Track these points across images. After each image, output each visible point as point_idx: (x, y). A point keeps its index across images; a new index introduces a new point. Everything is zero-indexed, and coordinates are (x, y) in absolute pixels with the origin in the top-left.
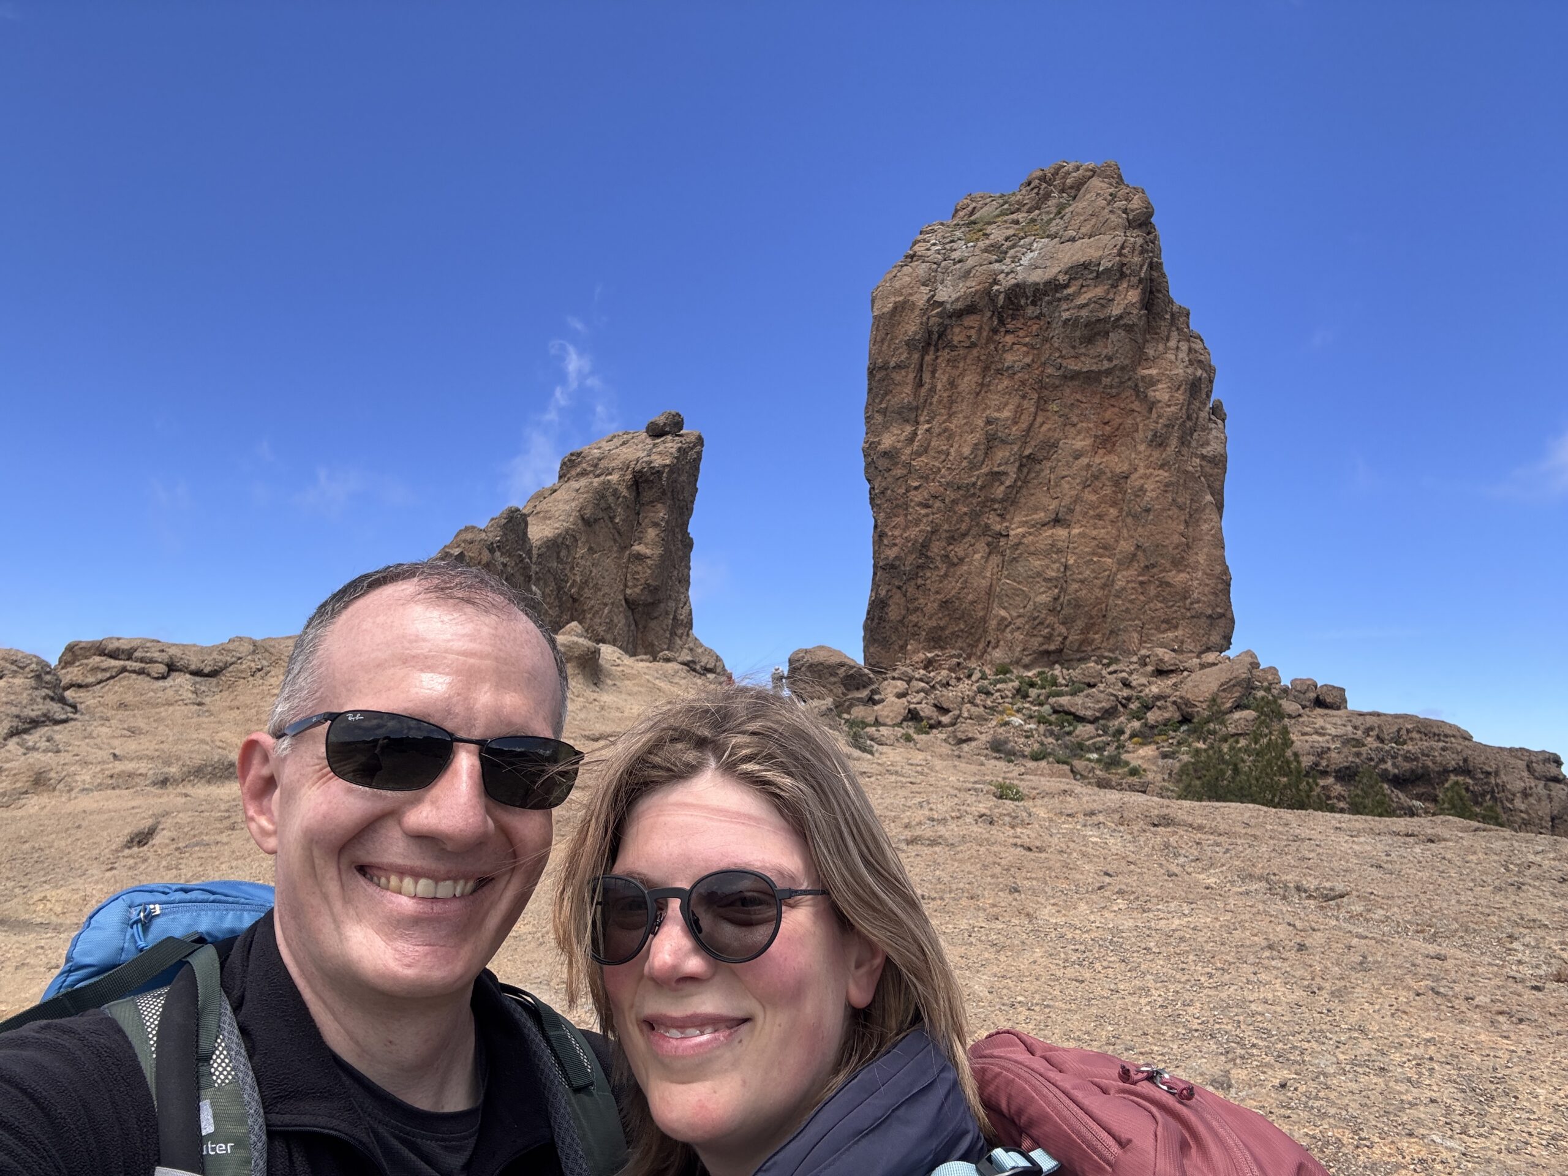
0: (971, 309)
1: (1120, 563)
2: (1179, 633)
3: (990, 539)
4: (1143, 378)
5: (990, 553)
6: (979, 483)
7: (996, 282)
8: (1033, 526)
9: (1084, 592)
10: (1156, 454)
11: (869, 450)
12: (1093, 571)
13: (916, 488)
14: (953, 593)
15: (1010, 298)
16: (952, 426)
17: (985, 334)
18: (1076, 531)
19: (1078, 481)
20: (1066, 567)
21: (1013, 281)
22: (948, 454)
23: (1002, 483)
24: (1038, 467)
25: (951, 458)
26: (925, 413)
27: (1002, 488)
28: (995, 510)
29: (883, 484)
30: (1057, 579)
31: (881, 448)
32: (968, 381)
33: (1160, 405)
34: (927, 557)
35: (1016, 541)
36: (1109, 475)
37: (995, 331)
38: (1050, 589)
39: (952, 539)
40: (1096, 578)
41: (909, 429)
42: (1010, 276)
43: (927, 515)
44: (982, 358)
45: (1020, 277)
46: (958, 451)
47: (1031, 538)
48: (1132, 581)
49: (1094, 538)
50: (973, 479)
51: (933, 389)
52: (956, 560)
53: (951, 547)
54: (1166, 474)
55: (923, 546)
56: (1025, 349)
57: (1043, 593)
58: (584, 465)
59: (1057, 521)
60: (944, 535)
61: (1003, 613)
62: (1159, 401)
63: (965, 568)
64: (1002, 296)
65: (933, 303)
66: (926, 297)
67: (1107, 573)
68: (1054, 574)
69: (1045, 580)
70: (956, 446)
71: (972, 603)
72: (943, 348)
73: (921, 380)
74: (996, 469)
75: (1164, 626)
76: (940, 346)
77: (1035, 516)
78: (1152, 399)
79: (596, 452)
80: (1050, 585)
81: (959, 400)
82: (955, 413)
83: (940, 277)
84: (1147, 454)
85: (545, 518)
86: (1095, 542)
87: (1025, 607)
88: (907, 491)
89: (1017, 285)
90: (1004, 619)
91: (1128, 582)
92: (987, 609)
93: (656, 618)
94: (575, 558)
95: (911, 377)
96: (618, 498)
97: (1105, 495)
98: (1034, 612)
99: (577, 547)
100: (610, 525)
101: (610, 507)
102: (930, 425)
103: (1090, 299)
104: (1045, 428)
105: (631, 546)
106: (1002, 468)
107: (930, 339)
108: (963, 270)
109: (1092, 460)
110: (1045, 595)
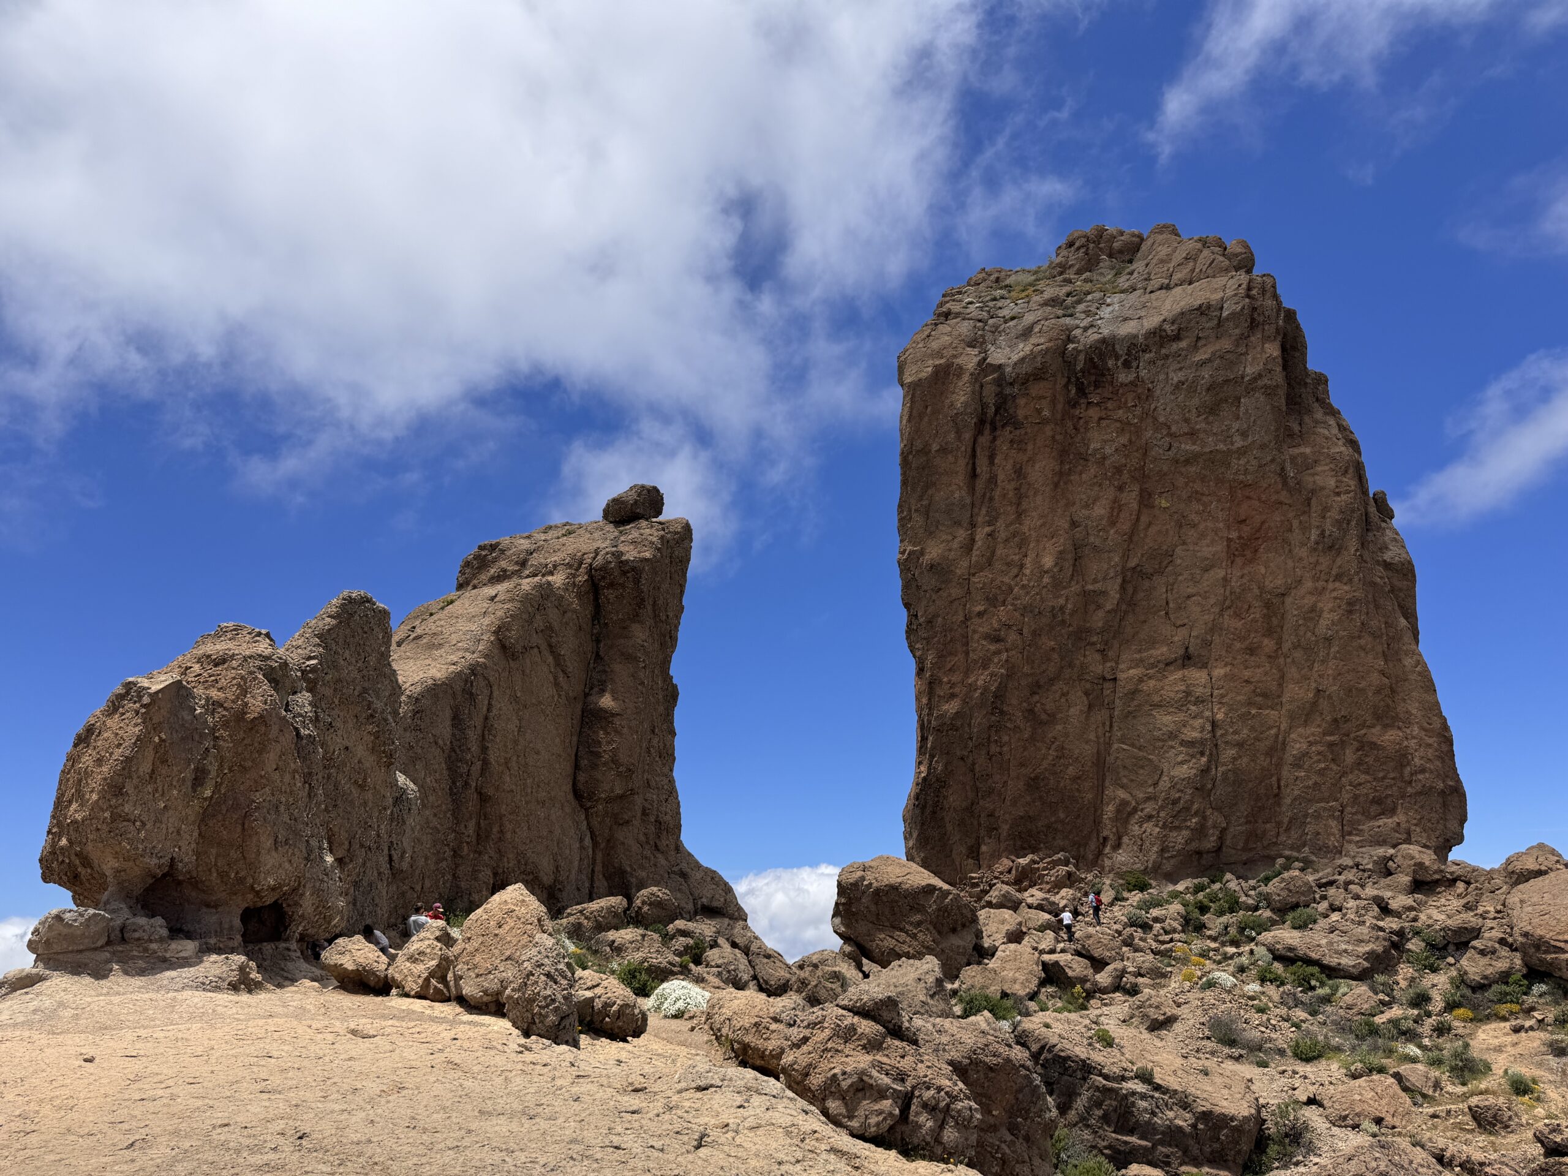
0: (1038, 375)
1: (1292, 717)
2: (1400, 817)
3: (1088, 686)
4: (1293, 459)
5: (1090, 707)
6: (1069, 606)
7: (1069, 339)
8: (1153, 666)
9: (1245, 760)
10: (1325, 561)
11: (908, 565)
12: (1253, 729)
13: (980, 614)
14: (1045, 764)
15: (1092, 359)
16: (1025, 529)
17: (1060, 407)
18: (1219, 672)
19: (1212, 601)
20: (1214, 724)
21: (1096, 337)
22: (1022, 566)
23: (1099, 607)
24: (1146, 584)
25: (1027, 572)
26: (984, 511)
27: (1101, 614)
28: (1094, 644)
29: (931, 609)
30: (1202, 742)
31: (926, 559)
32: (1041, 470)
33: (1324, 493)
34: (1002, 712)
35: (1130, 687)
36: (1256, 591)
37: (1075, 405)
38: (1193, 756)
39: (1036, 688)
40: (1257, 739)
41: (962, 534)
42: (1090, 331)
43: (998, 652)
44: (1058, 437)
45: (1106, 332)
46: (1037, 561)
47: (1152, 683)
48: (1316, 743)
49: (1247, 681)
50: (1062, 601)
51: (993, 480)
52: (1044, 717)
53: (1036, 698)
54: (1346, 588)
55: (996, 696)
56: (1118, 425)
57: (1182, 763)
58: (503, 564)
59: (1187, 659)
60: (1024, 682)
61: (1122, 794)
62: (1323, 488)
63: (1059, 727)
64: (1082, 357)
65: (984, 368)
66: (976, 360)
67: (1273, 731)
68: (1196, 735)
69: (1183, 743)
70: (1031, 556)
71: (1075, 779)
72: (1003, 426)
73: (974, 469)
74: (1090, 587)
75: (1374, 809)
76: (998, 424)
77: (1154, 652)
78: (1310, 486)
79: (524, 544)
80: (1191, 751)
81: (1031, 493)
82: (1024, 511)
83: (989, 337)
84: (1312, 560)
85: (432, 646)
86: (1248, 688)
87: (1156, 784)
88: (967, 619)
89: (1104, 341)
90: (1124, 803)
91: (1311, 744)
92: (1100, 789)
93: (627, 822)
94: (486, 718)
95: (962, 463)
96: (565, 612)
97: (1254, 620)
98: (1173, 792)
99: (490, 697)
100: (550, 659)
101: (550, 628)
102: (992, 528)
103: (1213, 354)
104: (1153, 530)
105: (586, 695)
106: (1098, 586)
107: (984, 413)
108: (1020, 327)
109: (1229, 571)
110: (1185, 767)
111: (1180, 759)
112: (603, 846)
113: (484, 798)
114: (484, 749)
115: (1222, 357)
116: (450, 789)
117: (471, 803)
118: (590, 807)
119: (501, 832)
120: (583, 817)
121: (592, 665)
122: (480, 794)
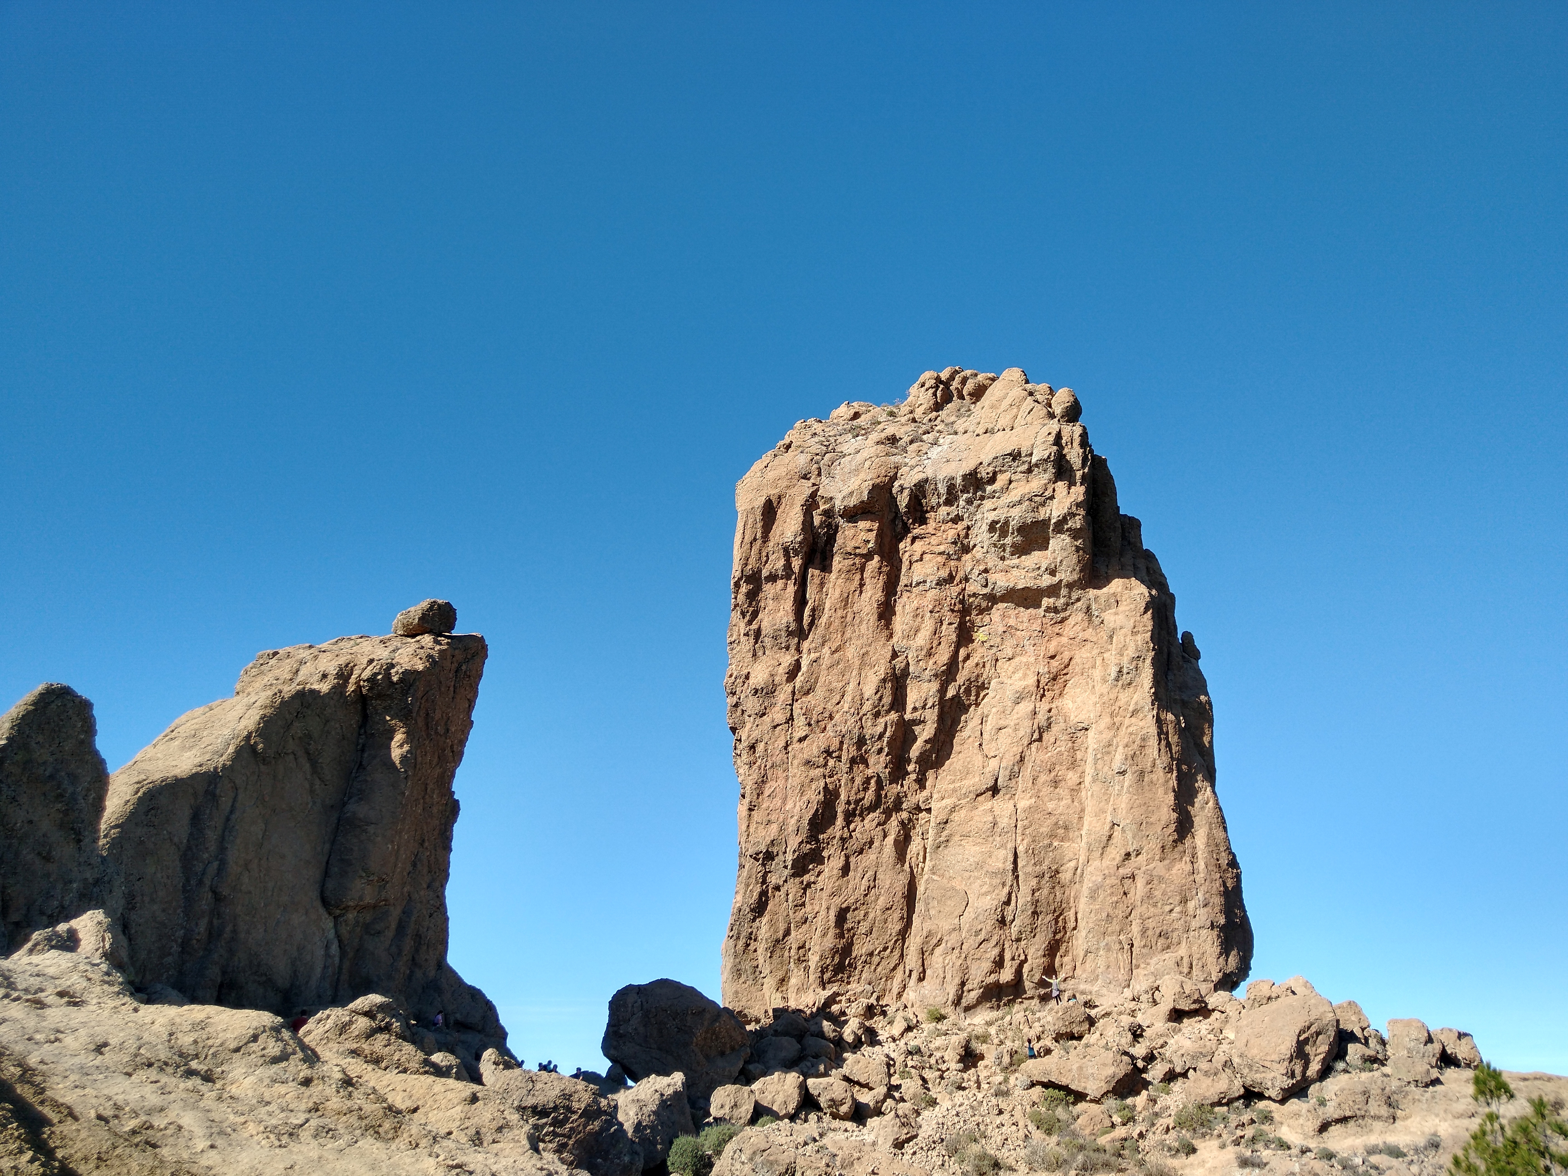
0: (867, 507)
1: (1089, 849)
3: (905, 815)
4: (1097, 598)
5: (906, 835)
7: (897, 477)
8: (964, 796)
9: (1045, 891)
10: (1123, 698)
11: (734, 689)
12: (1054, 861)
13: (801, 740)
15: (916, 496)
16: (849, 656)
17: (886, 540)
18: (1024, 803)
19: (1021, 733)
20: (1016, 855)
21: (920, 476)
22: (843, 694)
24: (963, 715)
25: (849, 699)
26: (810, 638)
30: (1004, 873)
31: (752, 683)
32: (867, 600)
33: (1122, 632)
35: (942, 817)
36: (1063, 725)
37: (899, 538)
38: (996, 887)
40: (1058, 871)
41: (788, 659)
42: (916, 470)
44: (884, 569)
45: (929, 472)
46: (859, 688)
47: (963, 813)
48: (1110, 876)
49: (1050, 814)
51: (820, 608)
56: (939, 559)
57: (986, 894)
59: (996, 790)
61: (929, 925)
62: (1122, 627)
64: (905, 494)
65: (816, 500)
66: (808, 492)
67: (1073, 864)
68: (999, 865)
69: (987, 874)
70: (854, 683)
71: (886, 910)
73: (804, 596)
74: (908, 716)
75: (1161, 943)
76: (828, 553)
77: (966, 783)
78: (1111, 625)
79: (302, 654)
80: (994, 882)
81: (856, 622)
82: (849, 639)
83: (824, 470)
84: (1112, 696)
86: (1051, 821)
87: (961, 915)
88: (788, 744)
89: (926, 481)
90: (930, 934)
91: (1105, 876)
93: (379, 933)
94: (228, 819)
95: (791, 589)
96: (327, 721)
97: (1060, 754)
98: (976, 923)
99: (235, 800)
100: (307, 767)
101: (309, 736)
102: (817, 655)
103: (1023, 496)
104: (970, 663)
105: (344, 804)
106: (917, 715)
107: (815, 543)
108: (853, 463)
109: (1037, 706)
110: (989, 897)
111: (984, 889)
112: (351, 955)
113: (218, 898)
114: (222, 849)
115: (1030, 500)
116: (184, 886)
117: (205, 901)
118: (340, 916)
119: (234, 931)
120: (331, 925)
121: (353, 775)
122: (214, 892)
